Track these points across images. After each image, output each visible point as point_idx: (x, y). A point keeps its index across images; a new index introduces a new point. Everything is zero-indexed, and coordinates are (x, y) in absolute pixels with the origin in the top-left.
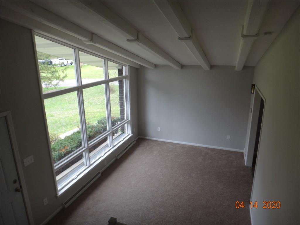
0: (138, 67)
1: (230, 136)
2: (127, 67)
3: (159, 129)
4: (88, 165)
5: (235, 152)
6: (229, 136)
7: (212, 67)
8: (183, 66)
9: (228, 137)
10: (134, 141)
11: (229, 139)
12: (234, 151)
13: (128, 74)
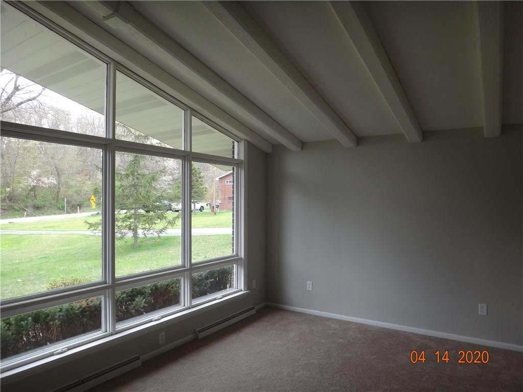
0: (268, 149)
1: (487, 306)
2: (242, 144)
3: (309, 285)
4: (109, 330)
5: (505, 350)
6: (485, 305)
7: (426, 134)
8: (359, 140)
9: (482, 309)
10: (253, 308)
11: (485, 313)
12: (503, 348)
13: (242, 158)
